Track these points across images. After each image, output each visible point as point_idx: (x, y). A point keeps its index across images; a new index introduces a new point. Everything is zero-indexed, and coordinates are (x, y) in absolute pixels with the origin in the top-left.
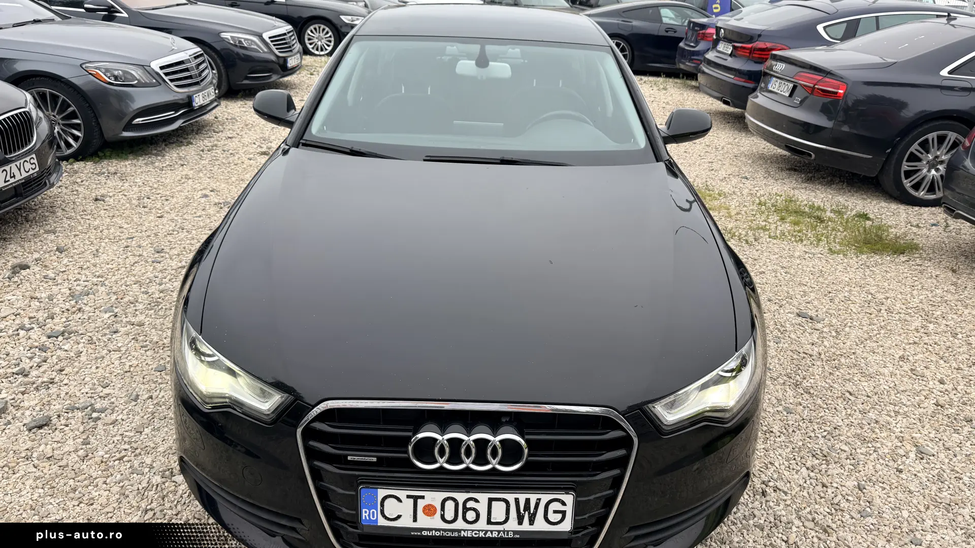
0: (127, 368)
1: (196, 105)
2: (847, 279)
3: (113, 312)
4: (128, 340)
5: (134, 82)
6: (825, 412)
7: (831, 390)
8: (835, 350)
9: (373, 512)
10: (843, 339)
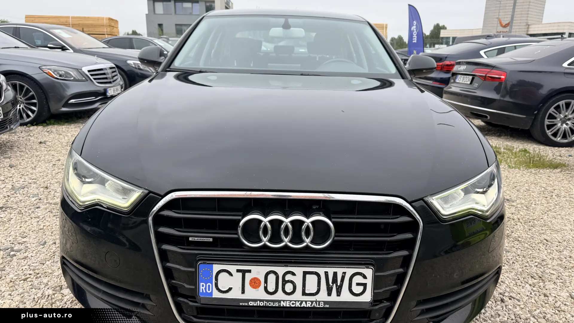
0: (42, 227)
1: (109, 95)
2: (525, 180)
3: (38, 197)
4: (46, 212)
5: (71, 78)
6: (532, 251)
7: (533, 239)
8: (529, 217)
9: (209, 286)
10: (532, 211)
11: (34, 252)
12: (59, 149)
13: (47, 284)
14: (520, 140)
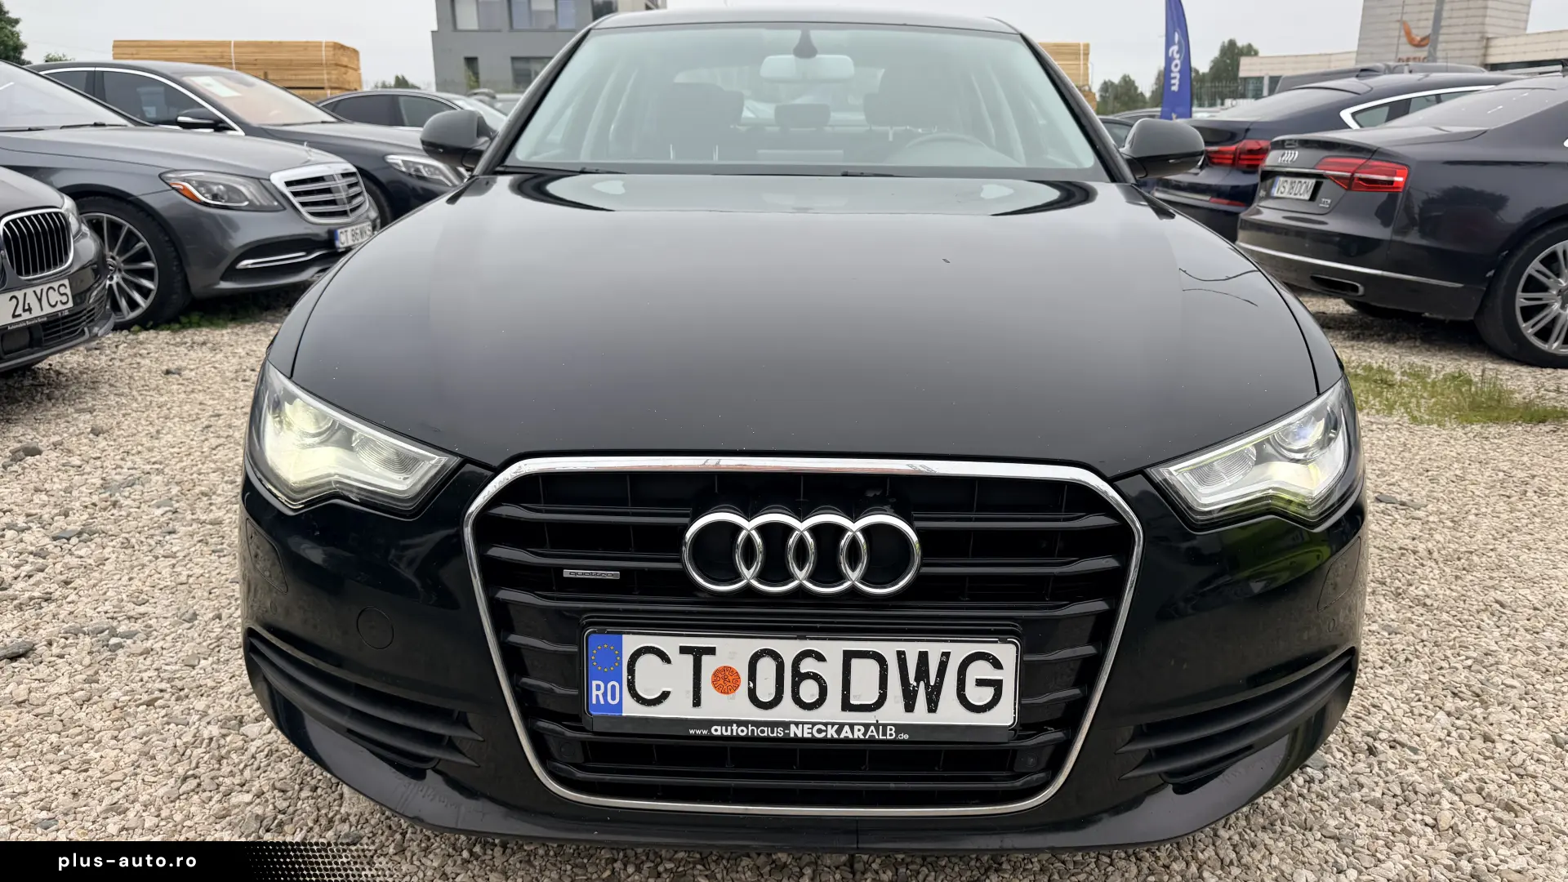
0: (183, 579)
1: (341, 246)
2: (1454, 454)
3: (172, 506)
4: (192, 543)
5: (242, 202)
6: (1460, 631)
7: (1464, 601)
8: (1457, 546)
9: (613, 687)
10: (1466, 531)
11: (169, 638)
12: (215, 387)
13: (205, 714)
14: (1451, 349)
